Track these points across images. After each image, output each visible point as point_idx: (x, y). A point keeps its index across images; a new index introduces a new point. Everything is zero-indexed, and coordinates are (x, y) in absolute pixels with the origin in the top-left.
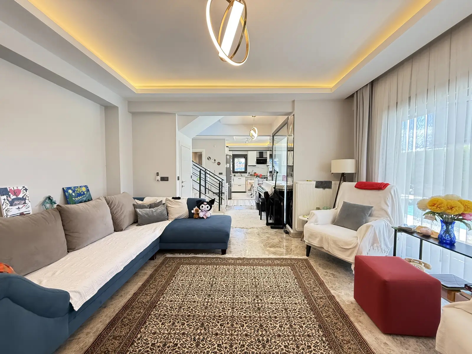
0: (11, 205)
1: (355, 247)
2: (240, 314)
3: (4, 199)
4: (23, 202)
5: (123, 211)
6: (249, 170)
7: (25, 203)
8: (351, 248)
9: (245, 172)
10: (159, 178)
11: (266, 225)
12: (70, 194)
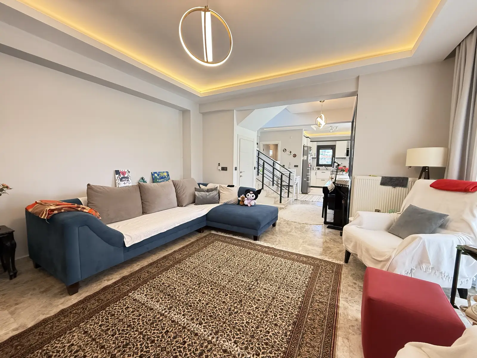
0: (121, 181)
1: (387, 260)
2: (232, 287)
3: (117, 177)
4: (127, 179)
5: (185, 192)
7: (128, 180)
9: (332, 165)
10: (220, 168)
12: (155, 177)
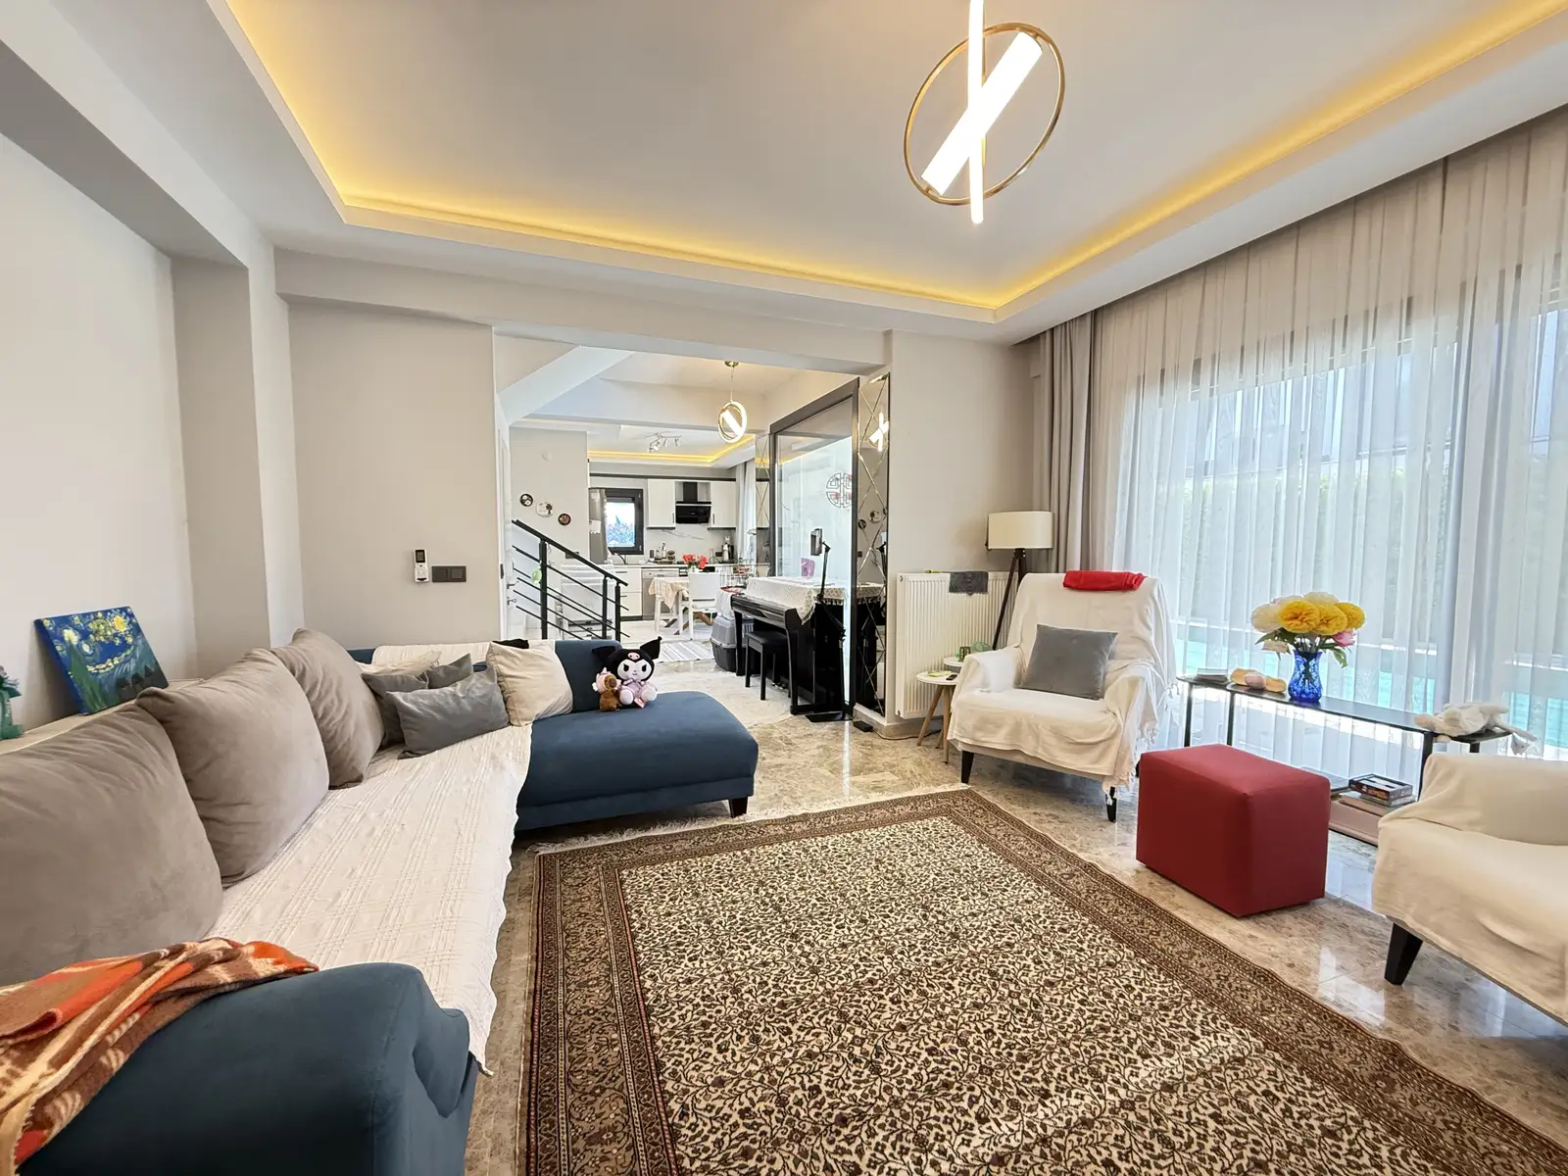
1: (1113, 737)
5: (349, 706)
6: (650, 541)
8: (1101, 742)
9: (637, 550)
10: (424, 570)
11: (791, 715)
12: (70, 648)
